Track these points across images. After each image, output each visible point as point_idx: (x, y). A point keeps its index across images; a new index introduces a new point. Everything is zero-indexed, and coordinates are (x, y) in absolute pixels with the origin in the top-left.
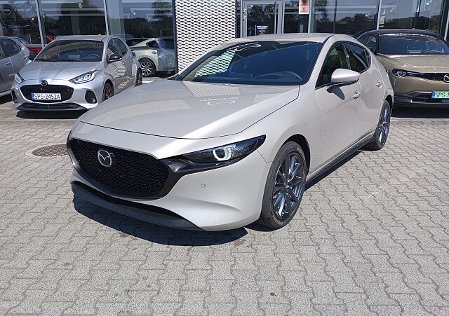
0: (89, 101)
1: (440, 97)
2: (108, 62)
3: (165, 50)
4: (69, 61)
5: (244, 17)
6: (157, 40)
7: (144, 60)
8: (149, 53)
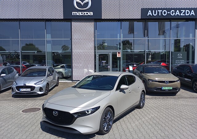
0: (40, 91)
1: (165, 89)
2: (48, 76)
3: (67, 69)
4: (34, 76)
5: (97, 58)
6: (64, 65)
7: (59, 73)
8: (61, 70)
